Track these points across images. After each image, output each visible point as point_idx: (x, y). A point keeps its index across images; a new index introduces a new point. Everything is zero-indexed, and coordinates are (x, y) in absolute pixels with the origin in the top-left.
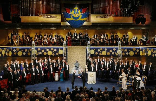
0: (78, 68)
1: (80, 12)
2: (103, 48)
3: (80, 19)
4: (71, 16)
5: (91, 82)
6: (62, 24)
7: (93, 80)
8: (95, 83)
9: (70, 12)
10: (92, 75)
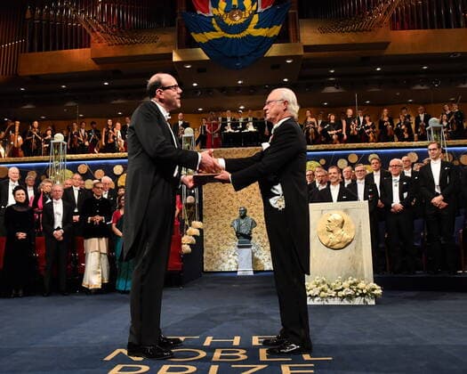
1: (252, 5)
2: (359, 155)
3: (251, 30)
4: (214, 21)
5: (333, 284)
6: (176, 58)
7: (355, 270)
8: (375, 297)
9: (210, 7)
10: (339, 231)
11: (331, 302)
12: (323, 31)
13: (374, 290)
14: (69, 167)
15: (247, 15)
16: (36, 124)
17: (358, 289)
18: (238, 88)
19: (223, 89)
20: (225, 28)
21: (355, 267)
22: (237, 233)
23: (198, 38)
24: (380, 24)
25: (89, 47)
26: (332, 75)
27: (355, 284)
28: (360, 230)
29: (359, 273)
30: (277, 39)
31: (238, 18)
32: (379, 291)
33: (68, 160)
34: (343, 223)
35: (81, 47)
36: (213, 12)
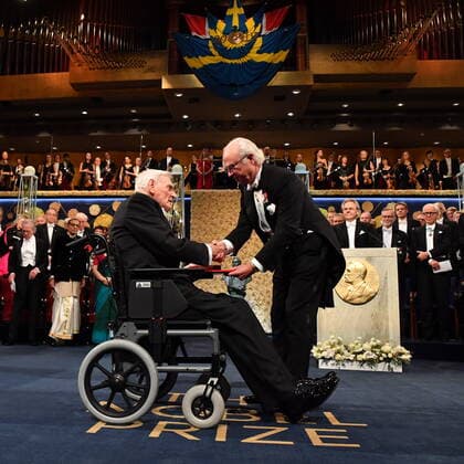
0: (244, 295)
1: (256, 26)
2: (375, 203)
3: (253, 55)
4: (210, 44)
5: (351, 345)
6: (165, 85)
7: (378, 329)
8: (403, 363)
9: (207, 28)
10: (361, 283)
11: (349, 367)
12: (337, 58)
13: (401, 354)
14: (39, 205)
15: (250, 38)
16: (5, 154)
17: (382, 352)
18: (235, 121)
19: (217, 123)
20: (224, 52)
21: (377, 327)
22: (228, 287)
23: (192, 62)
24: (404, 52)
25: (67, 71)
26: (345, 110)
27: (378, 347)
28: (386, 283)
29: (383, 333)
30: (283, 66)
31: (239, 40)
32: (407, 356)
33: (39, 197)
34: (365, 273)
35: (58, 71)
36: (209, 33)
